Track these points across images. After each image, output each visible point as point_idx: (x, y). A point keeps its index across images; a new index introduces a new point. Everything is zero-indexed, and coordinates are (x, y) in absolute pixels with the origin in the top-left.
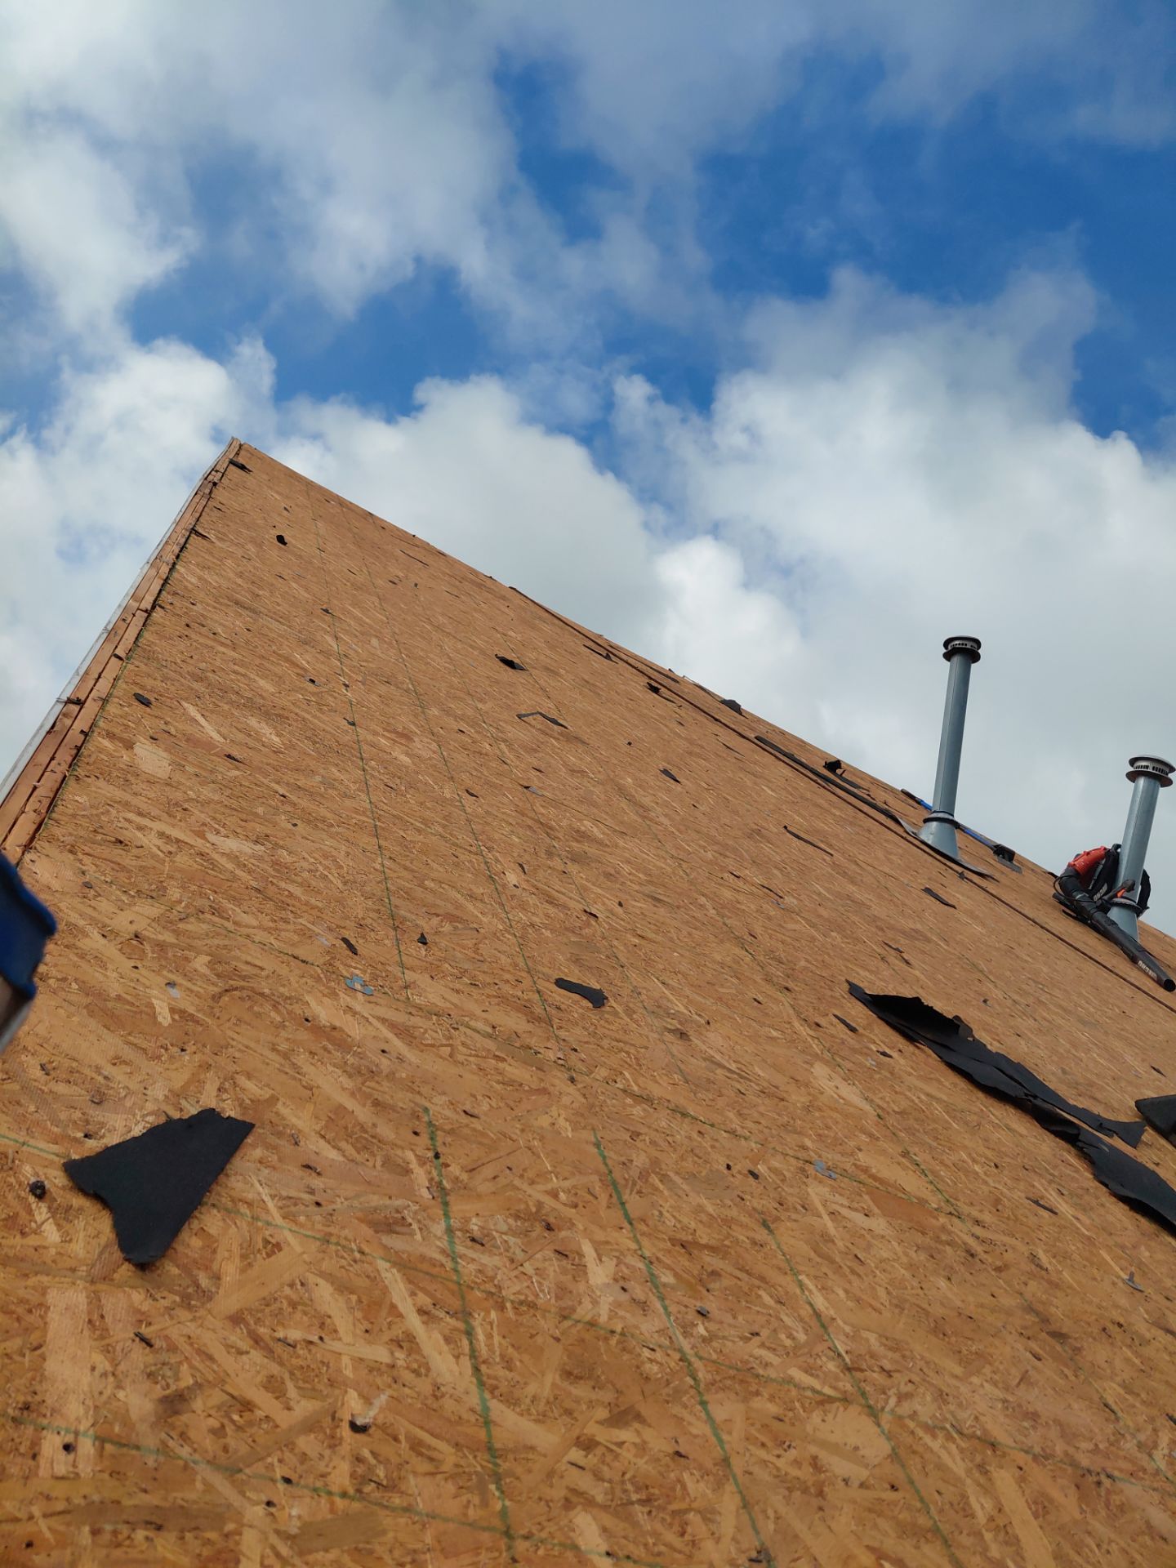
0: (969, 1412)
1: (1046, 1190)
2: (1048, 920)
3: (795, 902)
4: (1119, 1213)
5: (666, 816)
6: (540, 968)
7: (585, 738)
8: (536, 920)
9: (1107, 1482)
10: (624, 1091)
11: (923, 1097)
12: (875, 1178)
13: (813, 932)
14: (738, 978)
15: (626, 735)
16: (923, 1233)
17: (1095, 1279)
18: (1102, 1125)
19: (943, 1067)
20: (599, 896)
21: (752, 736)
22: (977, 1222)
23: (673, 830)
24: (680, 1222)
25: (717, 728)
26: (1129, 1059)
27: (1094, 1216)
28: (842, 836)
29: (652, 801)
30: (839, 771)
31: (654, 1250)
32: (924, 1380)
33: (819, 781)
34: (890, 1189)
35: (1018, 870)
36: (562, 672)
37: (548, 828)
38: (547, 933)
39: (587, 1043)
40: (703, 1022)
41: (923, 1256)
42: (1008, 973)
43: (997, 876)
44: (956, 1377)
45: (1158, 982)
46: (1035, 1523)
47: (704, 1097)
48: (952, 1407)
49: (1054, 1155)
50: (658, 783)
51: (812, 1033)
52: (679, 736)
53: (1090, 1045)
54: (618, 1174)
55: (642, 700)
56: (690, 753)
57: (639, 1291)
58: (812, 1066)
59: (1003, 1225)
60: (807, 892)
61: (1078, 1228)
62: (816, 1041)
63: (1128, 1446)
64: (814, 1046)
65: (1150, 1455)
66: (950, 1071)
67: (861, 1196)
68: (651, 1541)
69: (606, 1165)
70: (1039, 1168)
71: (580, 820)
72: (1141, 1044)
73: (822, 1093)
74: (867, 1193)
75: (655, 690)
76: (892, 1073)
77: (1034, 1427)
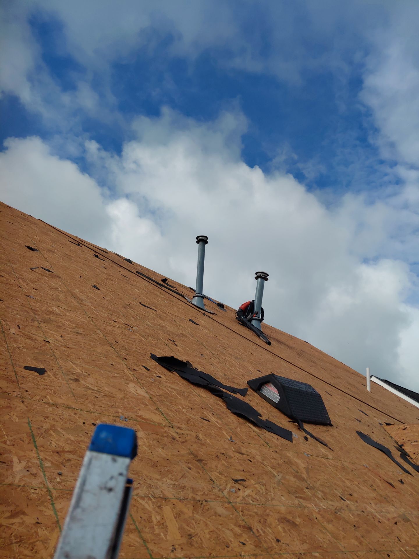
0: (159, 490)
1: (208, 414)
2: (232, 326)
3: (137, 328)
4: (233, 419)
5: (90, 302)
6: (18, 363)
7: (61, 276)
8: (21, 346)
9: (204, 503)
10: (46, 403)
11: (170, 389)
12: (143, 419)
13: (142, 338)
14: (106, 357)
15: (80, 273)
16: (157, 434)
17: (218, 441)
18: (234, 391)
19: (180, 378)
20: (52, 334)
21: (135, 271)
22: (179, 428)
23: (92, 307)
24: (58, 445)
25: (120, 269)
26: (250, 368)
27: (223, 420)
28: (162, 304)
29: (86, 298)
30: (166, 282)
31: (45, 456)
32: (145, 482)
33: (158, 286)
34: (148, 422)
35: (225, 311)
36: (56, 251)
37: (35, 311)
38: (25, 350)
39: (33, 388)
40: (87, 374)
41: (155, 442)
42: (213, 345)
43: (217, 313)
44: (158, 480)
45: (266, 343)
46: (175, 520)
47: (80, 401)
48: (153, 489)
49: (214, 402)
50: (90, 291)
51: (131, 373)
52: (104, 273)
53: (237, 365)
54: (35, 433)
55: (90, 261)
56: (107, 279)
57: (34, 471)
58: (128, 384)
59: (189, 428)
60: (143, 325)
61: (217, 425)
62: (132, 375)
63: (216, 491)
64: (131, 377)
65: (223, 492)
66: (182, 379)
67: (136, 425)
68: (17, 555)
69: (31, 429)
70: (207, 407)
71: (51, 307)
72: (255, 363)
73: (130, 393)
74: (139, 424)
75: (97, 256)
76: (159, 383)
77: (182, 491)
